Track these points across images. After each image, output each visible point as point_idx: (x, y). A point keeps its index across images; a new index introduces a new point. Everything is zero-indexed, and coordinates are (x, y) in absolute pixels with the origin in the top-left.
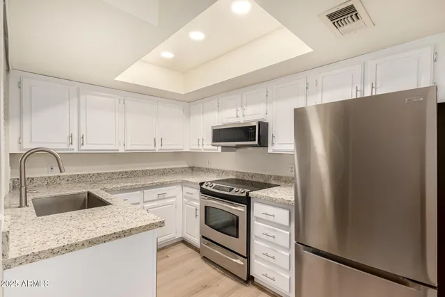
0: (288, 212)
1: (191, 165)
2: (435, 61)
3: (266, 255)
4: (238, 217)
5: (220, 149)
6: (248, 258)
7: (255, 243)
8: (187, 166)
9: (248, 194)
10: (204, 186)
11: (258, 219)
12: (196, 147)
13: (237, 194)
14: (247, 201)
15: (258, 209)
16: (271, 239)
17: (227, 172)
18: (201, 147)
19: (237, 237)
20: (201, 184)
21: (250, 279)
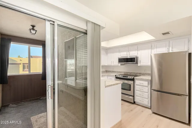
0: (147, 82)
1: (106, 70)
2: (189, 42)
3: (140, 101)
4: (130, 85)
5: (120, 65)
6: (134, 96)
7: (136, 92)
8: (105, 70)
9: (134, 78)
10: (117, 76)
11: (137, 85)
12: (110, 64)
13: (130, 78)
14: (133, 80)
15: (137, 82)
16: (142, 96)
17: (121, 72)
18: (112, 64)
19: (130, 90)
20: (116, 76)
21: (134, 103)
